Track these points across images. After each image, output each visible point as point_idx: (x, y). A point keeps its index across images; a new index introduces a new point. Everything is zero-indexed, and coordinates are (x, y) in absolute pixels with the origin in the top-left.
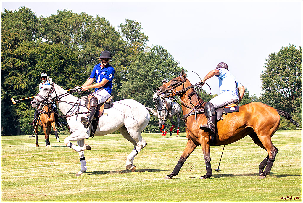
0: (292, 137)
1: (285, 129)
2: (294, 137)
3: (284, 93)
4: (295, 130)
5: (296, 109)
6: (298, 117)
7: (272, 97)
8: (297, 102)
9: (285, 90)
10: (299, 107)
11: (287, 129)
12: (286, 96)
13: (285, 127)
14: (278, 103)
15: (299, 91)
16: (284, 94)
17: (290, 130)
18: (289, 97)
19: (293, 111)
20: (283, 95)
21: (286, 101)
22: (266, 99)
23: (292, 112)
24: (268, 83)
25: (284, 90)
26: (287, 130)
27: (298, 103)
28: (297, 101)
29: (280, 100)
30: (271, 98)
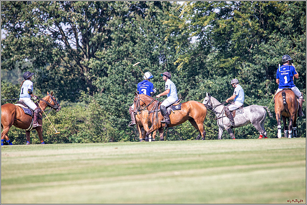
0: (86, 162)
1: (66, 141)
2: (91, 161)
3: (60, 36)
4: (94, 142)
5: (96, 83)
6: (102, 107)
7: (28, 50)
8: (99, 62)
9: (65, 27)
10: (105, 78)
11: (72, 139)
12: (68, 46)
13: (66, 135)
14: (44, 64)
15: (104, 31)
16: (62, 39)
17: (79, 142)
18: (74, 48)
19: (88, 89)
20: (57, 41)
21: (66, 58)
22: (11, 56)
23: (86, 91)
24: (14, 9)
25: (61, 29)
26: (71, 143)
27: (101, 66)
28: (98, 59)
29: (50, 56)
30: (24, 53)
